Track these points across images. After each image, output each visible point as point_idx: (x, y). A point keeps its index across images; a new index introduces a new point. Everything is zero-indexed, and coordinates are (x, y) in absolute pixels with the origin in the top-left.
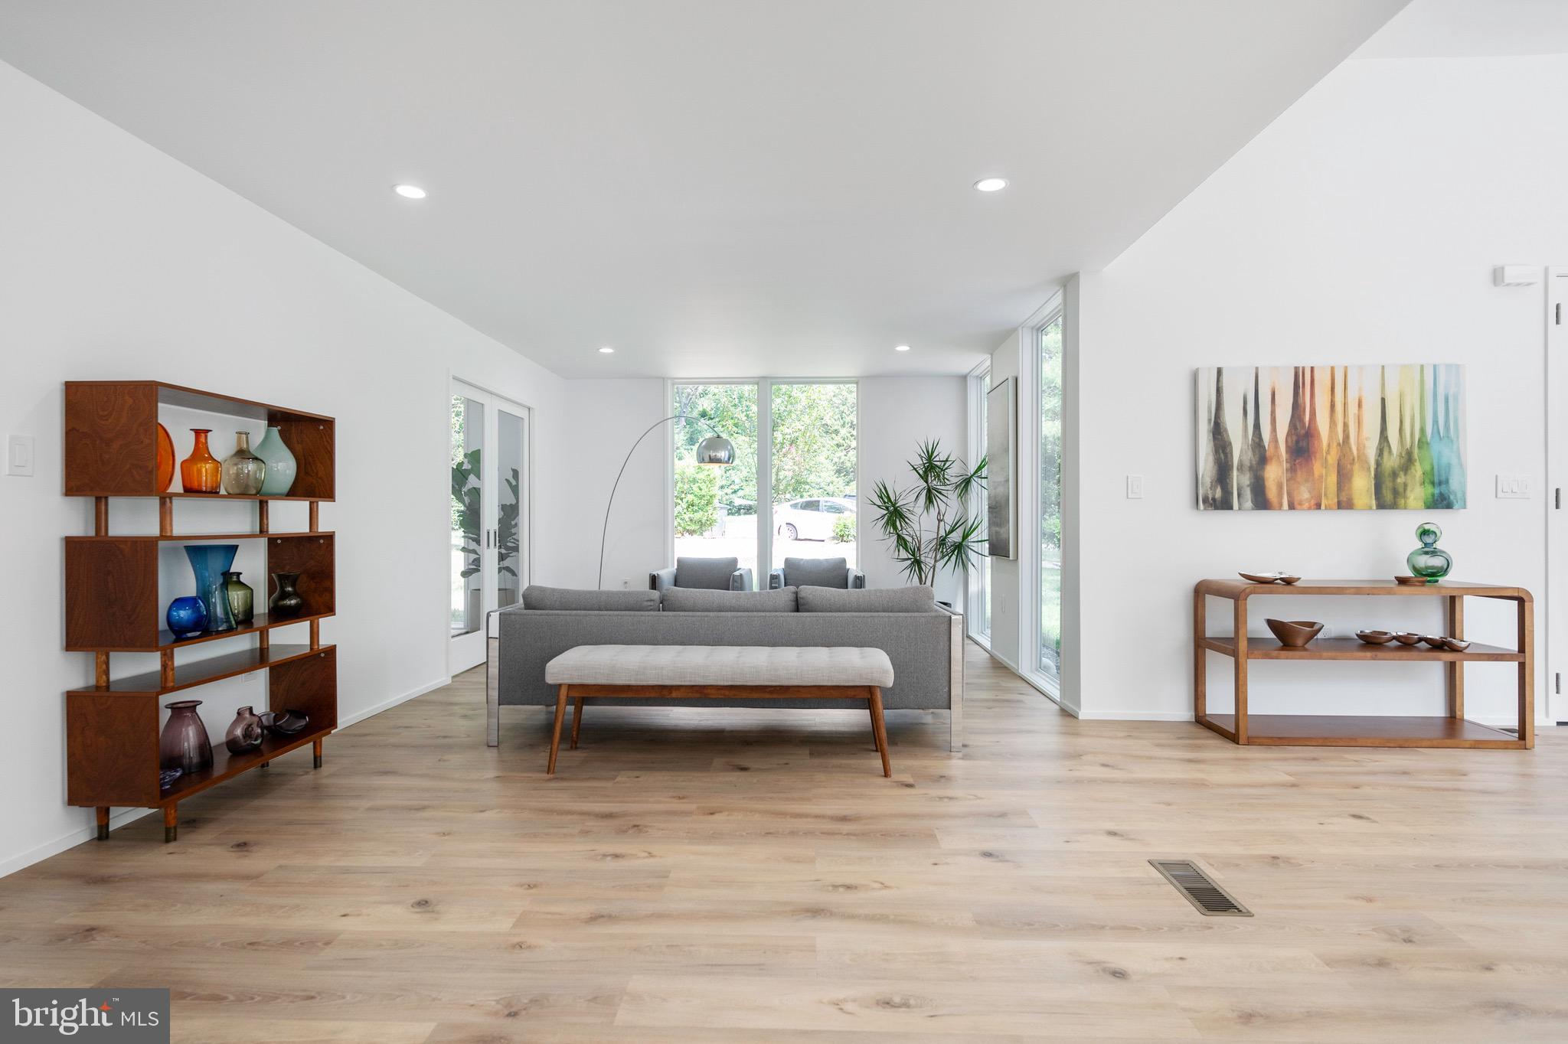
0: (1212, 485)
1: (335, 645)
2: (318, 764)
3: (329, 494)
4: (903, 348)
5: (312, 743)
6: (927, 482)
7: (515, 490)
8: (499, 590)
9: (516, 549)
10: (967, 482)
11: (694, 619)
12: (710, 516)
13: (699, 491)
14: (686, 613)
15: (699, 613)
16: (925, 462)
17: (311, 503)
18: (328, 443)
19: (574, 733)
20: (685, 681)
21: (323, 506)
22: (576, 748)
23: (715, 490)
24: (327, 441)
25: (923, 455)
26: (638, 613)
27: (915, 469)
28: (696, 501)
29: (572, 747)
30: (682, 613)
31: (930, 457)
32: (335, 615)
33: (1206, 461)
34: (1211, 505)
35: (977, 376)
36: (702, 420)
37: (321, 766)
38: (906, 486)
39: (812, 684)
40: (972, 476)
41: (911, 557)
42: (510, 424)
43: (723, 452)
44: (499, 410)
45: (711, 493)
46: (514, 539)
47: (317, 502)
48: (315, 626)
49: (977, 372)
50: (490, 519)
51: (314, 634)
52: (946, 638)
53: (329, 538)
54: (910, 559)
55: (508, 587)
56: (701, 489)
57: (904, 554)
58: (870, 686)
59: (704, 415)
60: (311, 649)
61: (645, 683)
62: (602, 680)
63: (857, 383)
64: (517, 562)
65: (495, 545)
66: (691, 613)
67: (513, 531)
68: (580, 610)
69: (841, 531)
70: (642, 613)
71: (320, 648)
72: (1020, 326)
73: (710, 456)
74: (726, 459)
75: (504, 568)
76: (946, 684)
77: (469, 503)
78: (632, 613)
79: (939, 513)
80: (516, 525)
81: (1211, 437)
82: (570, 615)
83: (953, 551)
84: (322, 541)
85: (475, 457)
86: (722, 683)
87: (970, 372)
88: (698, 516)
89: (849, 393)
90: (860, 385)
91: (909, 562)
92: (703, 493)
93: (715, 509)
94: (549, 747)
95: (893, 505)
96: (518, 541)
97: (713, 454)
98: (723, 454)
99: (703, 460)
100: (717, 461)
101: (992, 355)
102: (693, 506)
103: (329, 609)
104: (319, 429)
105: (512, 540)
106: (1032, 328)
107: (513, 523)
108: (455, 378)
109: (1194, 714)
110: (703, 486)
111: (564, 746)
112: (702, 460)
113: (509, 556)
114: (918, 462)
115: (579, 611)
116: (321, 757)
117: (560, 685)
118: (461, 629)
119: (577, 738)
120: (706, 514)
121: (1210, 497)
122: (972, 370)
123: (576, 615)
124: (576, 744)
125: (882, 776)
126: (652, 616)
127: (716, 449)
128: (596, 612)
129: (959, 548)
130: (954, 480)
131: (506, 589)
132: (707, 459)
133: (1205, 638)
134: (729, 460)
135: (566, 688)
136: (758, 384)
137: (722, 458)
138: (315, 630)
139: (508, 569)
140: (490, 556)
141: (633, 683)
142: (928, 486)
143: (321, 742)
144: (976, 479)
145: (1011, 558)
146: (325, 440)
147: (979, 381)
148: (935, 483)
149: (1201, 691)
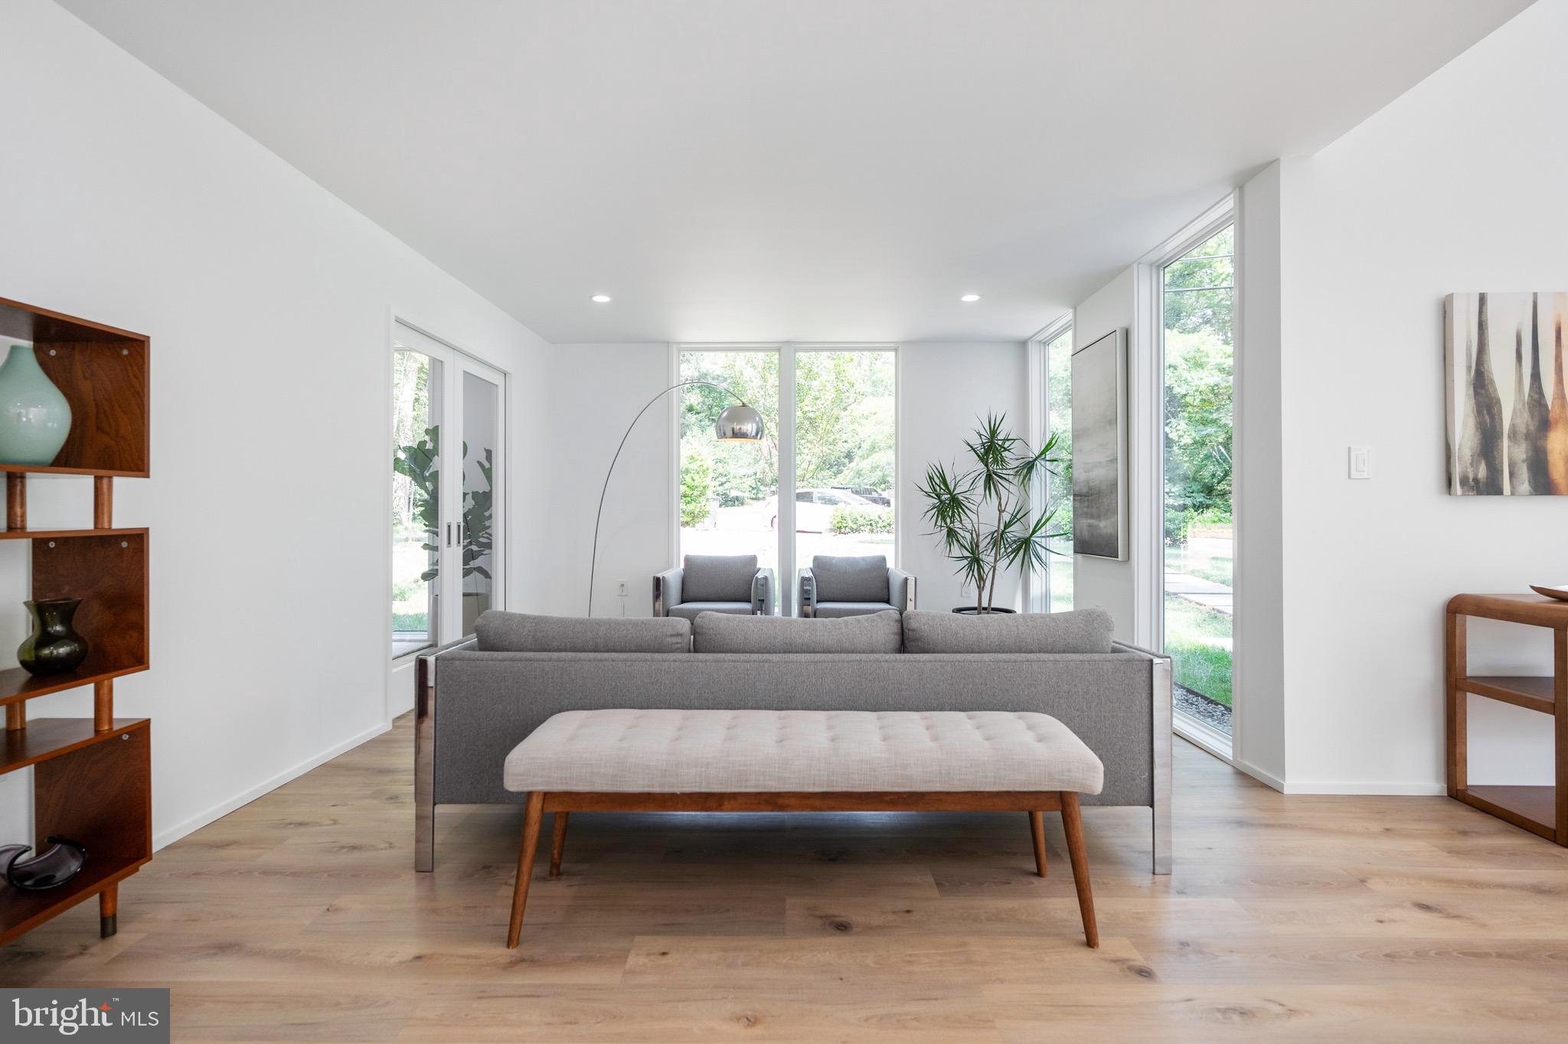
0: (1473, 460)
1: (148, 721)
2: (110, 929)
3: (138, 465)
4: (970, 298)
5: (98, 895)
6: (986, 465)
7: (488, 474)
8: (464, 595)
9: (489, 546)
10: (1030, 466)
11: (748, 666)
12: (703, 508)
13: (692, 482)
14: (735, 656)
15: (755, 656)
16: (984, 441)
17: (98, 480)
18: (137, 378)
19: (556, 852)
20: (746, 787)
21: (122, 485)
22: (559, 874)
23: (708, 481)
24: (135, 376)
25: (983, 432)
26: (657, 656)
27: (973, 449)
28: (689, 492)
29: (551, 874)
30: (729, 656)
31: (993, 433)
32: (147, 668)
33: (1465, 425)
34: (1472, 488)
35: (1040, 342)
36: (689, 415)
37: (114, 932)
38: (964, 470)
39: (966, 789)
40: (1036, 459)
41: (967, 554)
42: (479, 390)
43: (750, 425)
44: (464, 371)
45: (704, 484)
46: (486, 533)
47: (110, 478)
48: (105, 690)
49: (1041, 337)
50: (452, 510)
51: (103, 703)
52: (1145, 694)
53: (138, 539)
54: (966, 558)
55: (479, 592)
56: (693, 480)
57: (956, 551)
58: (1061, 793)
59: (690, 409)
60: (97, 731)
61: (678, 790)
62: (602, 786)
63: (896, 350)
64: (490, 562)
65: (459, 542)
66: (742, 656)
67: (487, 523)
68: (565, 651)
69: (838, 523)
70: (665, 656)
71: (116, 727)
72: (1133, 263)
73: (733, 429)
74: (754, 434)
75: (474, 568)
76: (1145, 766)
77: (432, 491)
78: (648, 656)
79: (1000, 504)
80: (490, 517)
81: (1471, 391)
82: (550, 660)
83: (1018, 549)
84: (124, 544)
85: (434, 432)
86: (811, 790)
87: (1033, 336)
88: (691, 507)
89: (886, 365)
90: (900, 351)
91: (965, 562)
92: (696, 483)
93: (707, 500)
94: (515, 873)
95: (950, 493)
96: (491, 535)
97: (737, 427)
98: (749, 427)
99: (725, 434)
100: (744, 436)
101: (1075, 309)
102: (685, 497)
103: (137, 659)
104: (120, 355)
105: (486, 535)
106: (1151, 265)
107: (487, 514)
108: (398, 321)
109: (1446, 786)
110: (696, 477)
111: (538, 870)
112: (722, 435)
113: (483, 554)
114: (976, 442)
115: (563, 654)
116: (114, 916)
117: (530, 794)
118: (424, 641)
119: (560, 859)
120: (699, 505)
121: (1471, 476)
122: (1035, 334)
123: (558, 660)
124: (558, 866)
125: (1082, 944)
126: (680, 661)
127: (740, 421)
128: (592, 655)
129: (1025, 545)
130: (1015, 464)
131: (477, 595)
132: (729, 433)
133: (1466, 678)
134: (757, 434)
135: (541, 797)
136: (779, 350)
137: (749, 433)
138: (106, 698)
139: (480, 570)
140: (453, 556)
141: (657, 790)
142: (988, 470)
143: (115, 890)
144: (1043, 462)
145: (1120, 559)
146: (131, 374)
147: (1042, 347)
148: (993, 467)
149: (1461, 754)
